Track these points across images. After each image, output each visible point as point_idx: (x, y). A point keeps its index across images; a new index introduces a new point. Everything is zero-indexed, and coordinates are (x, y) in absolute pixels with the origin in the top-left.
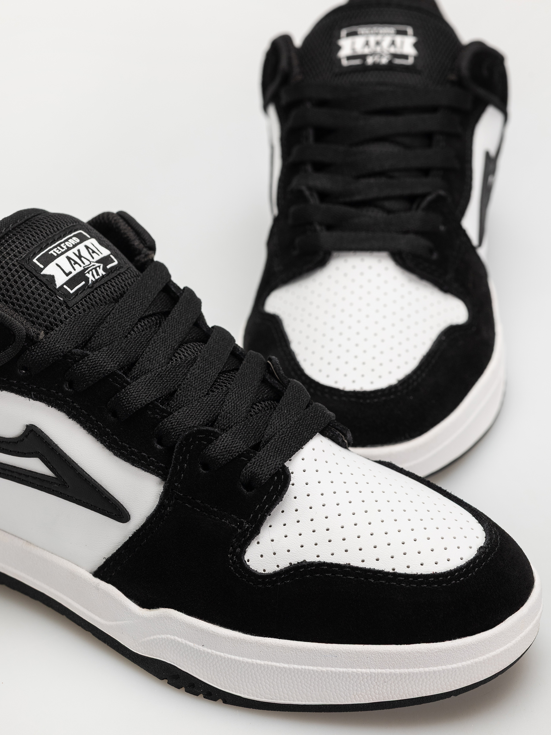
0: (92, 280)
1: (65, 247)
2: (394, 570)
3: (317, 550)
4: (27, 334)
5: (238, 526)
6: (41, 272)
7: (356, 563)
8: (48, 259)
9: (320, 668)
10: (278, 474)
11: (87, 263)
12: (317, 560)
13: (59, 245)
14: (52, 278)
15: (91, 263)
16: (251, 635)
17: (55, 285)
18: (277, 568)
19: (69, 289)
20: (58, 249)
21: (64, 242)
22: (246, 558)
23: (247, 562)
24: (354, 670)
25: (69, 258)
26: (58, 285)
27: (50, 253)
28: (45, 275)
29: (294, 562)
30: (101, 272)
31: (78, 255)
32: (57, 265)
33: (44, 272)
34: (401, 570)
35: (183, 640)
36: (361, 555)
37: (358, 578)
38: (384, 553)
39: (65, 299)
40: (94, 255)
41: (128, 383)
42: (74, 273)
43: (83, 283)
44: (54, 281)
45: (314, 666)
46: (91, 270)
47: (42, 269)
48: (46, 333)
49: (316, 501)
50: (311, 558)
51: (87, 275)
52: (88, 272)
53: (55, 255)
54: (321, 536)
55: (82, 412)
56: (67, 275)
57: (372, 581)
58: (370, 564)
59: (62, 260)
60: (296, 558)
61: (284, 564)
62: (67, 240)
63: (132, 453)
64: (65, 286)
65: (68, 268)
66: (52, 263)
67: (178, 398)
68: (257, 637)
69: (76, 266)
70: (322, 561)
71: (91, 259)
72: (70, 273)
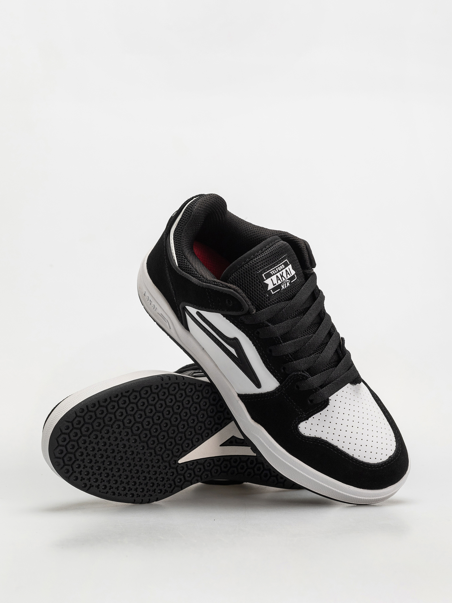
0: (283, 289)
1: (277, 270)
2: (353, 455)
3: (327, 436)
4: (248, 311)
5: (301, 414)
6: (264, 281)
7: (340, 447)
8: (269, 276)
9: (310, 477)
10: (325, 401)
11: (284, 279)
12: (326, 439)
13: (275, 269)
14: (267, 285)
15: (285, 280)
16: (289, 453)
17: (268, 289)
18: (309, 435)
19: (272, 292)
20: (274, 271)
21: (277, 267)
22: (299, 426)
23: (299, 428)
24: (323, 484)
25: (277, 277)
26: (269, 289)
27: (270, 273)
28: (265, 283)
29: (317, 436)
30: (288, 284)
31: (281, 275)
32: (271, 279)
33: (265, 282)
34: (356, 456)
35: (263, 441)
36: (343, 445)
37: (338, 453)
38: (352, 447)
39: (269, 297)
40: (288, 275)
41: (281, 343)
42: (277, 284)
43: (279, 290)
44: (268, 287)
45: (308, 475)
46: (284, 284)
47: (265, 280)
48: (256, 311)
49: (335, 415)
50: (324, 438)
51: (282, 286)
52: (283, 285)
53: (272, 274)
54: (331, 431)
55: (258, 345)
56: (274, 285)
57: (343, 457)
58: (345, 450)
59: (274, 278)
60: (318, 436)
61: (313, 435)
62: (279, 266)
63: (272, 369)
64: (271, 290)
65: (275, 281)
66: (270, 278)
67: (298, 353)
68: (291, 455)
69: (279, 281)
70: (327, 441)
71: (286, 278)
72: (276, 284)
